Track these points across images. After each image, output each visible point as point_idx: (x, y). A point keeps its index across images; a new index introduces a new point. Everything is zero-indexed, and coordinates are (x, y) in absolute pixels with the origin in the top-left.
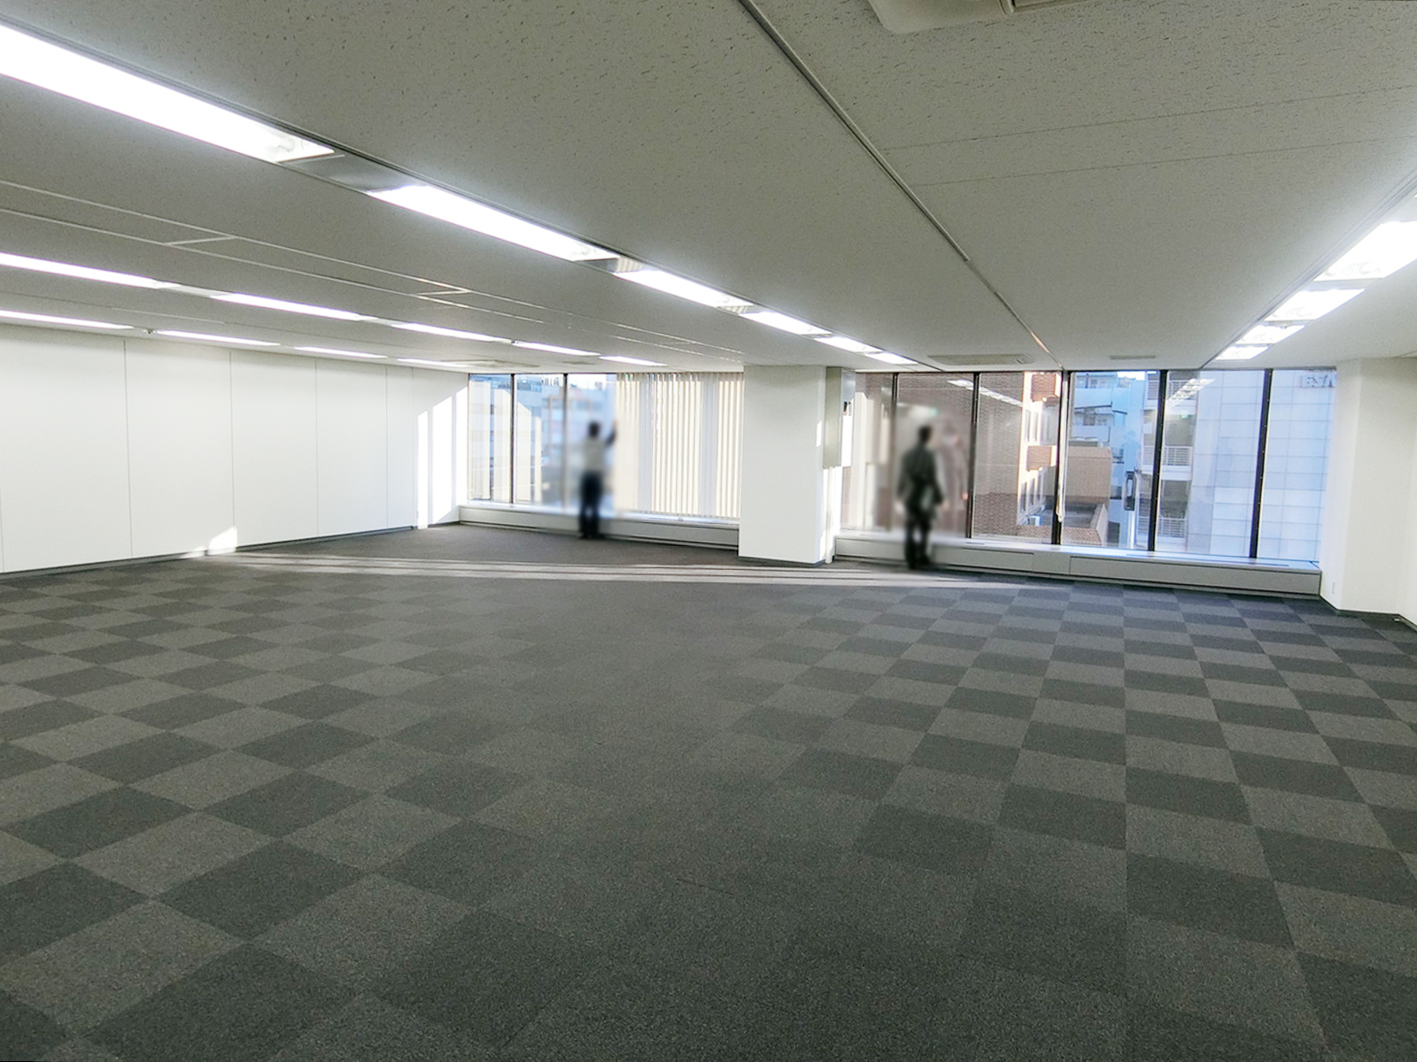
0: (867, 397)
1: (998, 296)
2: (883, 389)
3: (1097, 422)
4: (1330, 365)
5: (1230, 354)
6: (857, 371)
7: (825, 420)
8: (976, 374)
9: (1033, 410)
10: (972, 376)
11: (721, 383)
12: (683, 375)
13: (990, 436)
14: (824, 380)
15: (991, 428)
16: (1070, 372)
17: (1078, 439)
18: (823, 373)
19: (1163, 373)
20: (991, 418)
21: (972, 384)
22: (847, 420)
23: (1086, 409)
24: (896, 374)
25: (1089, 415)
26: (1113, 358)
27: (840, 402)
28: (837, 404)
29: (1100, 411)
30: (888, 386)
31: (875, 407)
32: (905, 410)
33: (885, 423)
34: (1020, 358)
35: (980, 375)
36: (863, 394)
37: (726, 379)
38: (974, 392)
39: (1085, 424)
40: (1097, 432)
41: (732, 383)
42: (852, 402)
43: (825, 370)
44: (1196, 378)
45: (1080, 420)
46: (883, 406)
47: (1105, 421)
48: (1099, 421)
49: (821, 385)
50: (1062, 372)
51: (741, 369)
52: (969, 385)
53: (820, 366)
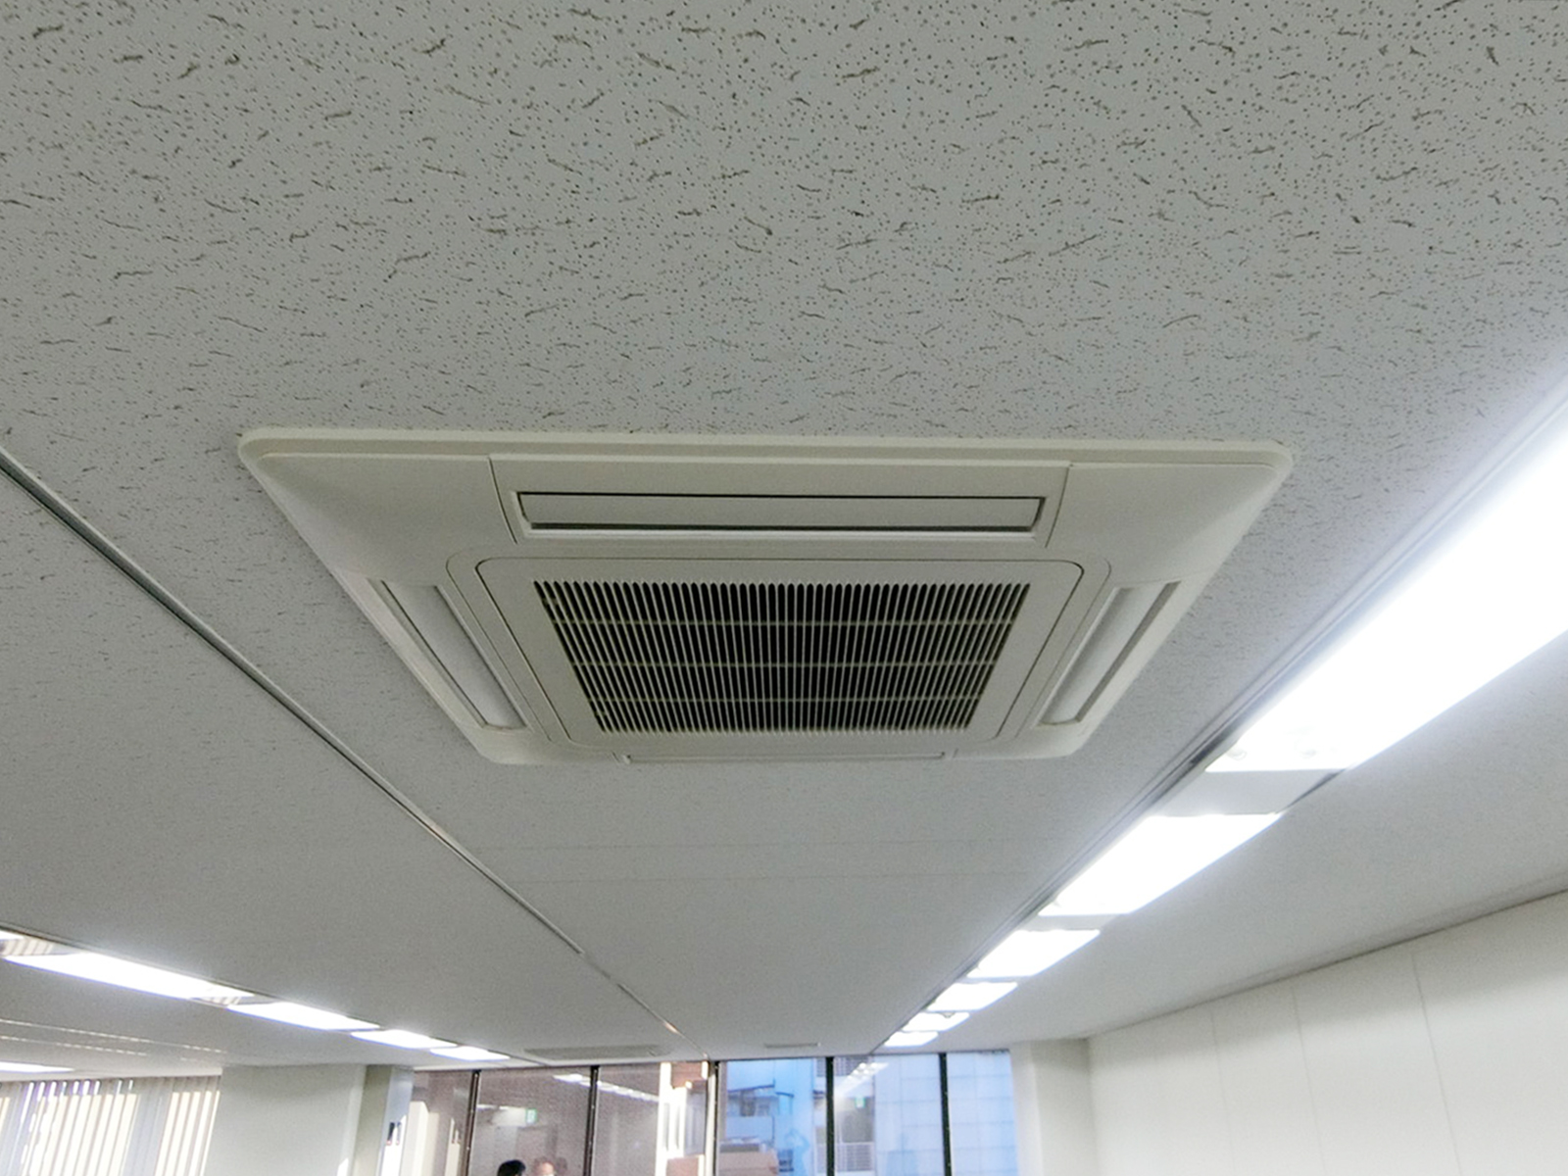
0: (429, 1110)
1: (622, 989)
2: (456, 1091)
3: (757, 1110)
4: (1001, 1046)
5: (896, 1040)
6: (417, 1068)
7: (355, 1155)
8: (594, 1068)
9: (672, 1101)
10: (588, 1072)
11: (176, 1096)
12: (107, 1084)
13: (614, 1149)
14: (362, 1088)
15: (614, 1136)
16: (717, 1063)
17: (735, 1142)
18: (360, 1075)
19: (830, 1060)
20: (615, 1120)
21: (589, 1079)
22: (392, 1152)
23: (744, 1091)
24: (477, 1072)
25: (748, 1102)
26: (769, 1047)
27: (383, 1121)
28: (378, 1126)
29: (761, 1093)
30: (465, 1086)
31: (440, 1123)
32: (489, 1115)
33: (454, 1151)
34: (651, 1049)
35: (600, 1069)
36: (422, 1105)
37: (186, 1089)
38: (591, 1090)
39: (743, 1114)
40: (756, 1127)
41: (197, 1095)
42: (403, 1121)
43: (365, 1070)
44: (866, 1062)
45: (736, 1107)
46: (453, 1123)
47: (767, 1107)
48: (761, 1107)
49: (355, 1097)
50: (709, 1063)
51: (218, 1072)
52: (584, 1080)
53: (357, 1065)
